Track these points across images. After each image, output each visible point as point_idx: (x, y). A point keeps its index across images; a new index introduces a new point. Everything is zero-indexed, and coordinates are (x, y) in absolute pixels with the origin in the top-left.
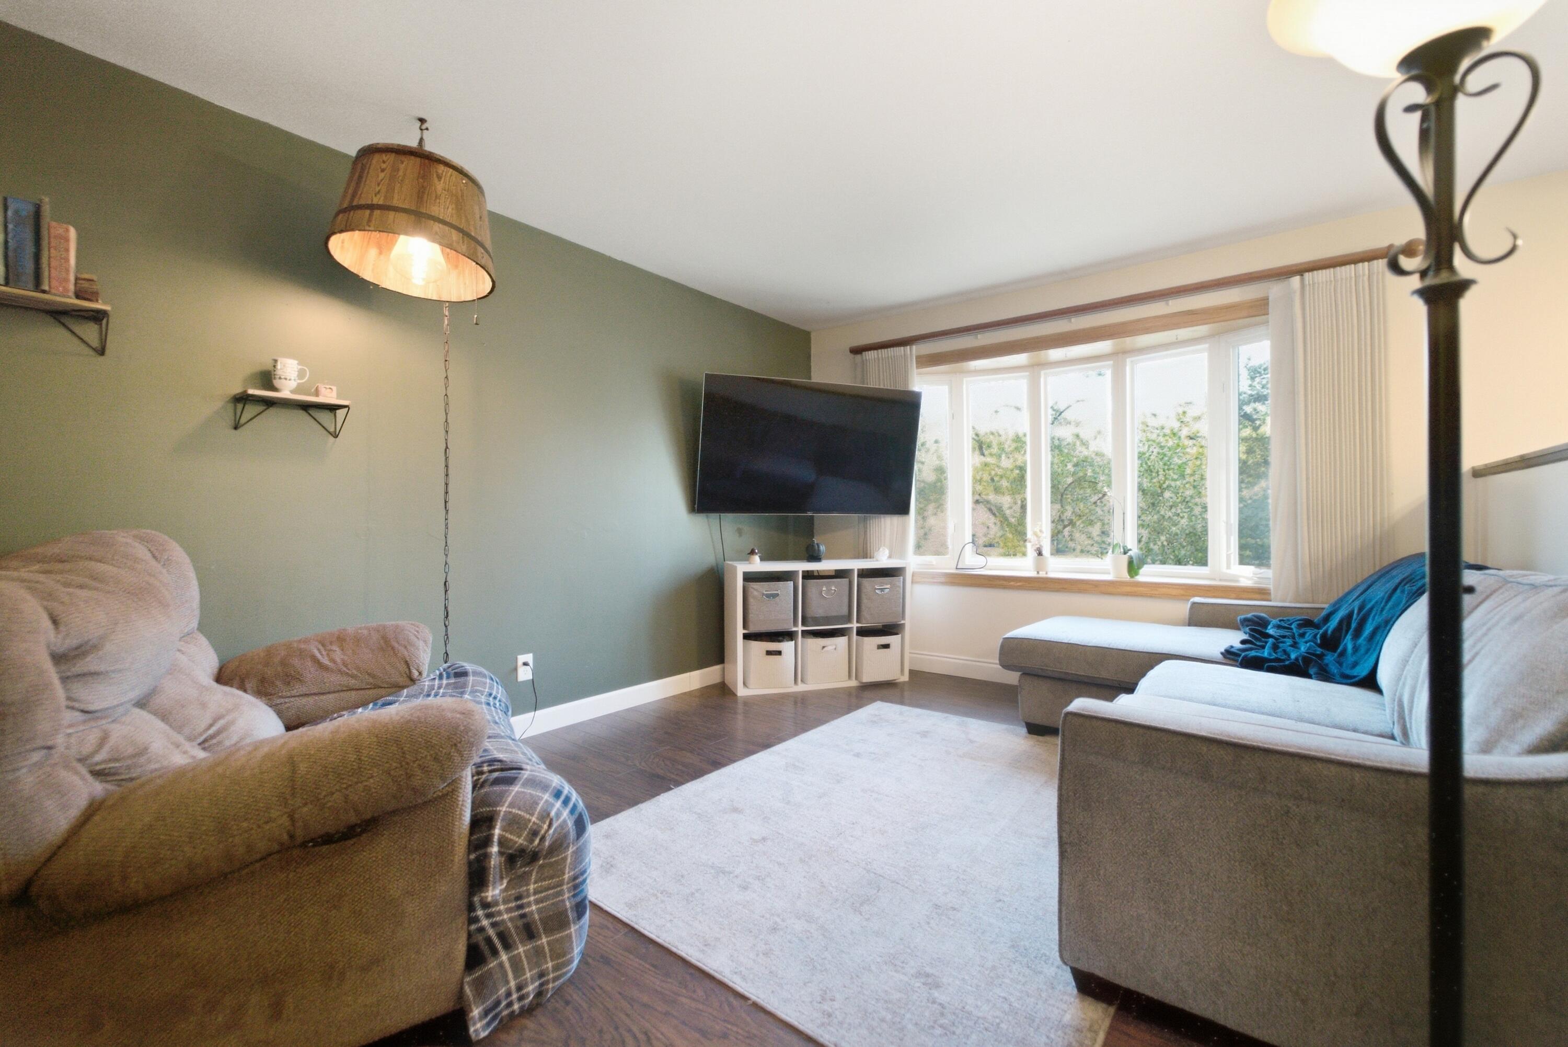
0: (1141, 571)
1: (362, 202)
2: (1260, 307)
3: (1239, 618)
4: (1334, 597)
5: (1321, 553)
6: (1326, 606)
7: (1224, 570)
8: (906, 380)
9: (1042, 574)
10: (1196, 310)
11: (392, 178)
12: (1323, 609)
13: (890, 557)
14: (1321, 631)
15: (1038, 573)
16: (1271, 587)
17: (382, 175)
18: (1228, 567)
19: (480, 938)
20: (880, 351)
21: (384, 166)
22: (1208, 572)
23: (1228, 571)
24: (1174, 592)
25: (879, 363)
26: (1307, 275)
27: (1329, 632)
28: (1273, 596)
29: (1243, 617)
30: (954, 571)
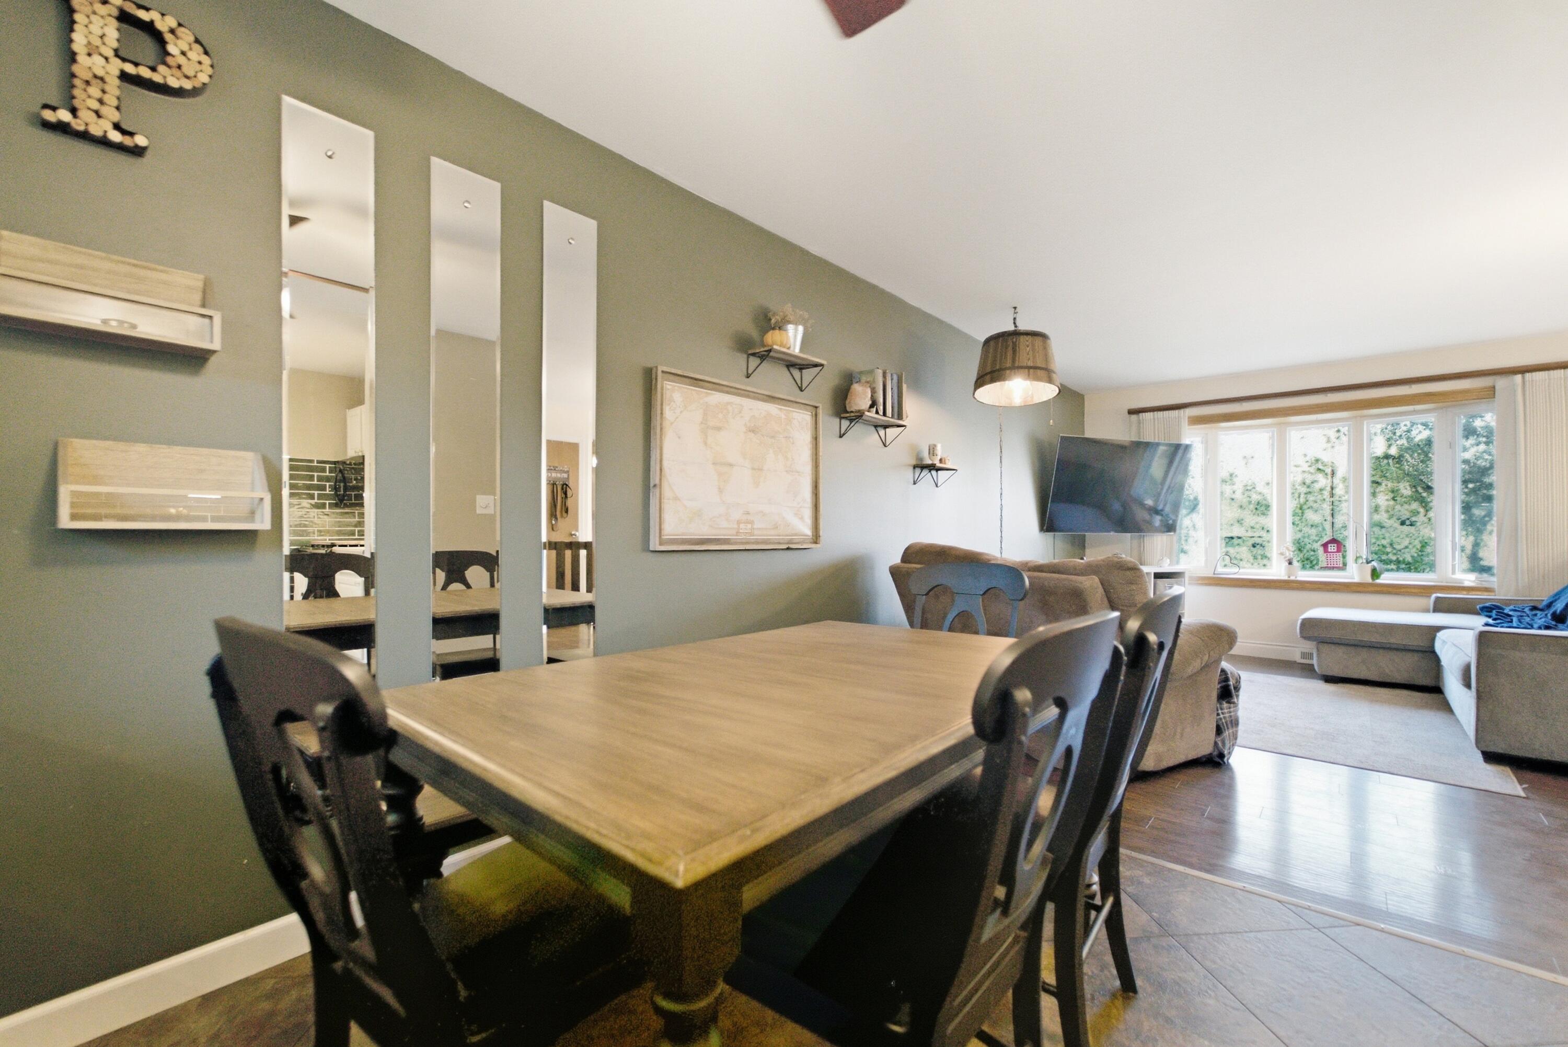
0: (1383, 576)
1: (1021, 364)
2: (1491, 392)
3: (1478, 607)
4: (1552, 593)
5: (1536, 564)
6: (1546, 599)
7: (1450, 575)
8: (1179, 434)
9: (1292, 578)
10: (1435, 393)
11: (1033, 350)
12: (1543, 600)
13: (1169, 565)
14: (1551, 612)
15: (1289, 577)
16: (1496, 587)
17: (1028, 349)
18: (1454, 572)
19: (1220, 723)
20: (1155, 413)
21: (1027, 343)
22: (1436, 577)
23: (1454, 576)
24: (1416, 591)
25: (1154, 422)
26: (1528, 375)
27: (1558, 611)
28: (1497, 592)
29: (1481, 606)
30: (1211, 575)
